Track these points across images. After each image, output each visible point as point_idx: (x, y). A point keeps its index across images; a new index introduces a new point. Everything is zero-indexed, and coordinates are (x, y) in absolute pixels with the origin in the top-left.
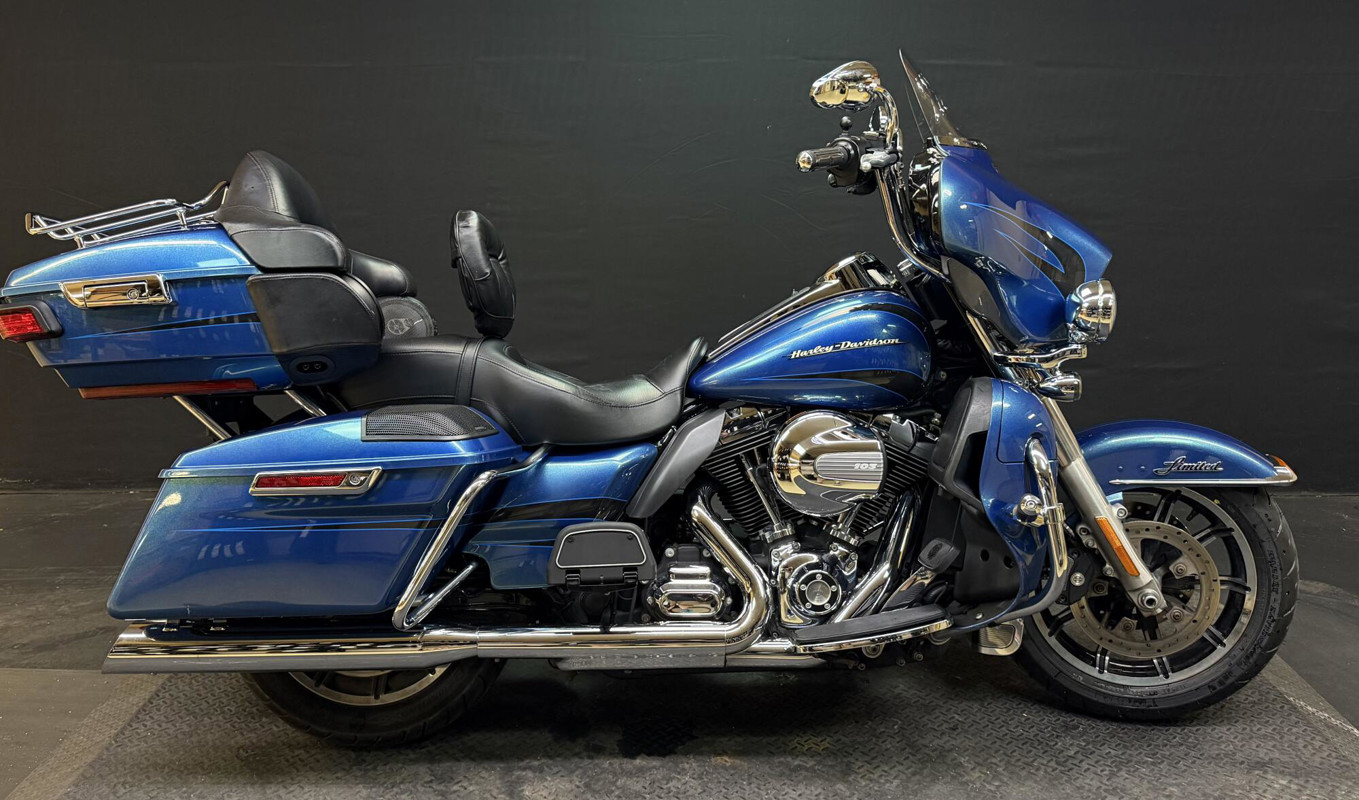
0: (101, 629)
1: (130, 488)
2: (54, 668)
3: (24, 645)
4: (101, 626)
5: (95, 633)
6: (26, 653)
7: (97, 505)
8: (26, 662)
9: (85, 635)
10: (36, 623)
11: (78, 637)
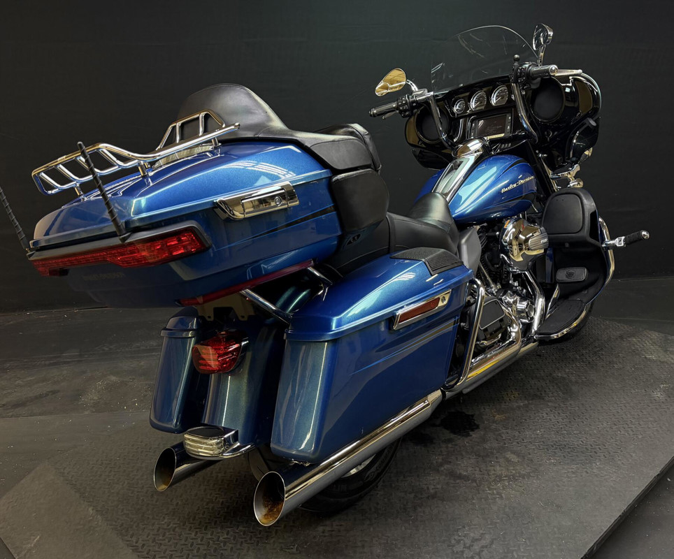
0: (50, 392)
1: (27, 311)
2: (31, 416)
3: (4, 405)
4: (48, 390)
5: (47, 395)
6: (7, 409)
7: (9, 322)
8: (10, 414)
9: (41, 396)
10: (5, 392)
11: (36, 398)
